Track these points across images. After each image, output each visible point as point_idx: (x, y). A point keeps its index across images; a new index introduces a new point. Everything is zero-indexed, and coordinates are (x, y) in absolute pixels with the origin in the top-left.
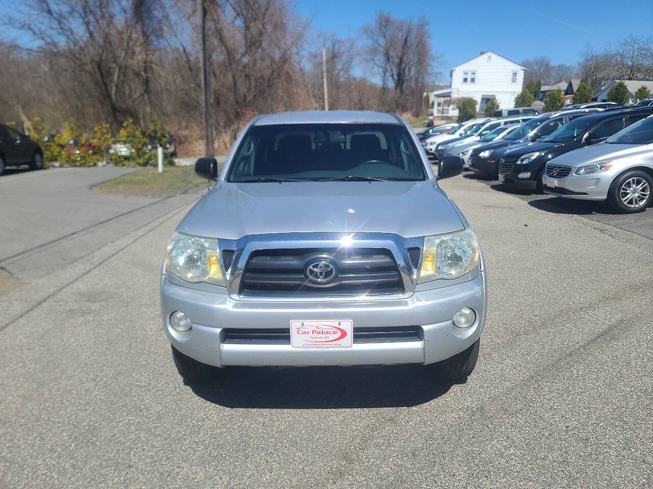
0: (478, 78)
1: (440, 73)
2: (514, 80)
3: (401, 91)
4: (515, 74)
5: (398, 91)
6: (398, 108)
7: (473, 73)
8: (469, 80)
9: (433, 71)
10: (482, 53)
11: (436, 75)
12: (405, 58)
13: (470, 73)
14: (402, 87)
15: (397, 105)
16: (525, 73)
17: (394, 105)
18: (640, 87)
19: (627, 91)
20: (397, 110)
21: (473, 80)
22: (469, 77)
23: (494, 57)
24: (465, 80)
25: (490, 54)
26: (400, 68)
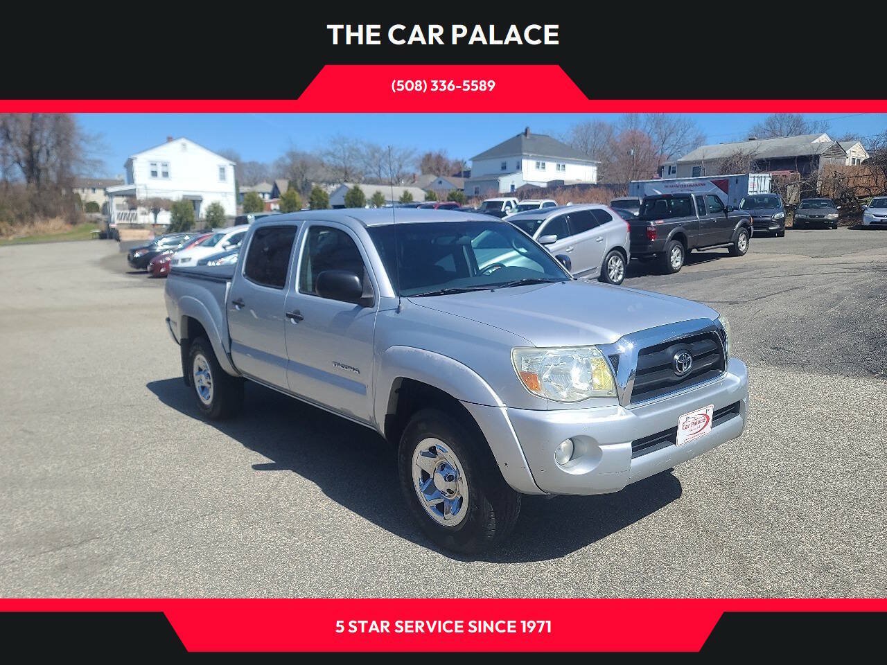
0: (172, 171)
1: (100, 162)
2: (223, 177)
3: (38, 185)
4: (222, 170)
5: (32, 185)
6: (37, 211)
7: (163, 165)
8: (160, 174)
9: (88, 158)
10: (170, 139)
11: (96, 164)
12: (37, 136)
13: (159, 165)
14: (38, 178)
15: (35, 206)
16: (235, 169)
17: (28, 206)
18: (374, 192)
19: (363, 196)
20: (36, 214)
21: (166, 174)
22: (160, 170)
23: (191, 146)
24: (154, 174)
25: (183, 141)
26: (31, 151)
